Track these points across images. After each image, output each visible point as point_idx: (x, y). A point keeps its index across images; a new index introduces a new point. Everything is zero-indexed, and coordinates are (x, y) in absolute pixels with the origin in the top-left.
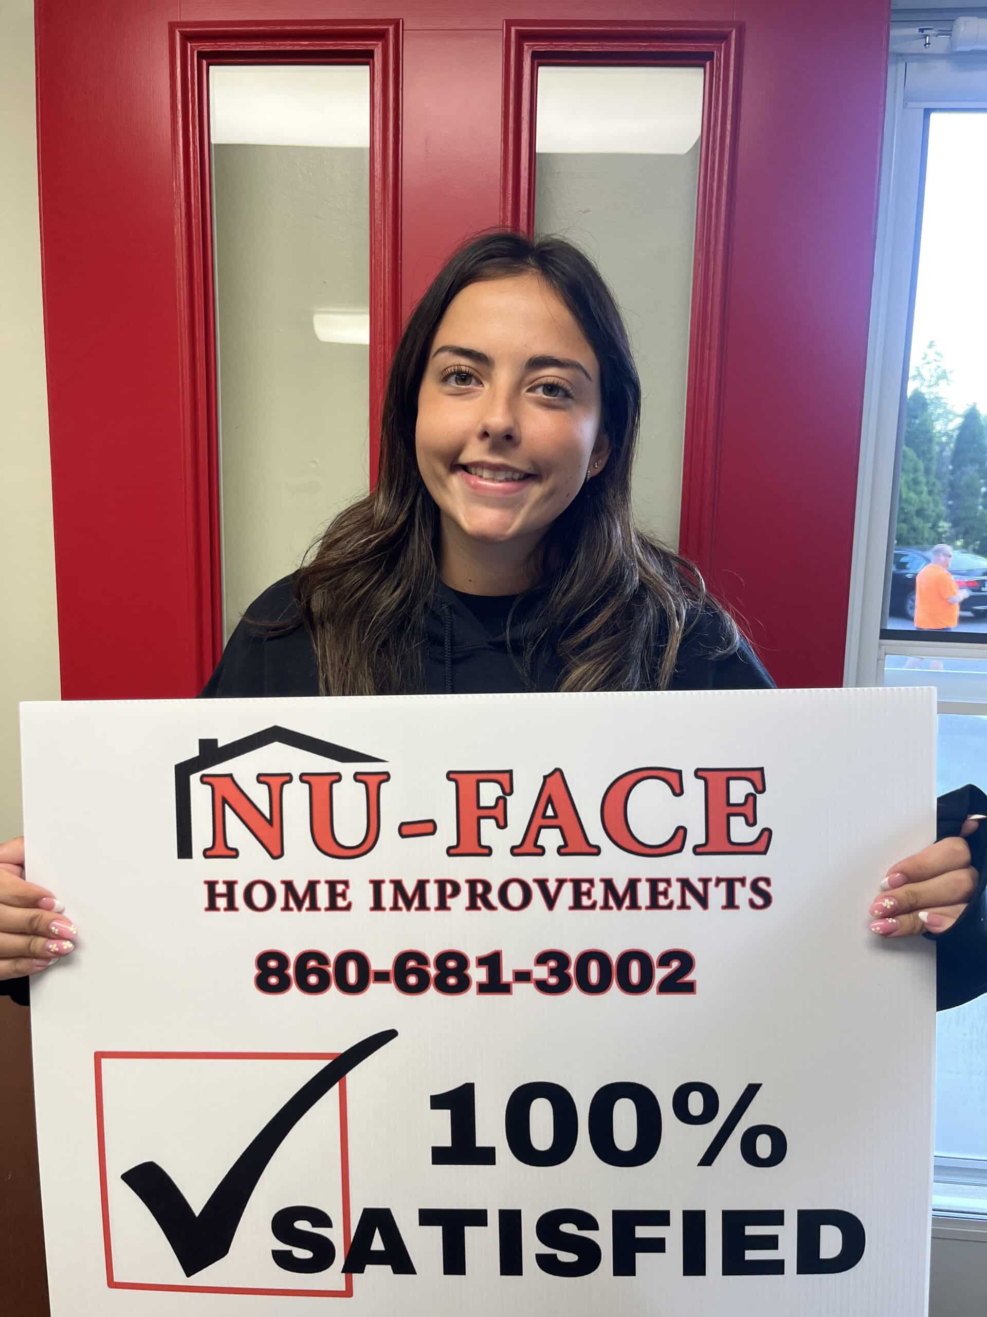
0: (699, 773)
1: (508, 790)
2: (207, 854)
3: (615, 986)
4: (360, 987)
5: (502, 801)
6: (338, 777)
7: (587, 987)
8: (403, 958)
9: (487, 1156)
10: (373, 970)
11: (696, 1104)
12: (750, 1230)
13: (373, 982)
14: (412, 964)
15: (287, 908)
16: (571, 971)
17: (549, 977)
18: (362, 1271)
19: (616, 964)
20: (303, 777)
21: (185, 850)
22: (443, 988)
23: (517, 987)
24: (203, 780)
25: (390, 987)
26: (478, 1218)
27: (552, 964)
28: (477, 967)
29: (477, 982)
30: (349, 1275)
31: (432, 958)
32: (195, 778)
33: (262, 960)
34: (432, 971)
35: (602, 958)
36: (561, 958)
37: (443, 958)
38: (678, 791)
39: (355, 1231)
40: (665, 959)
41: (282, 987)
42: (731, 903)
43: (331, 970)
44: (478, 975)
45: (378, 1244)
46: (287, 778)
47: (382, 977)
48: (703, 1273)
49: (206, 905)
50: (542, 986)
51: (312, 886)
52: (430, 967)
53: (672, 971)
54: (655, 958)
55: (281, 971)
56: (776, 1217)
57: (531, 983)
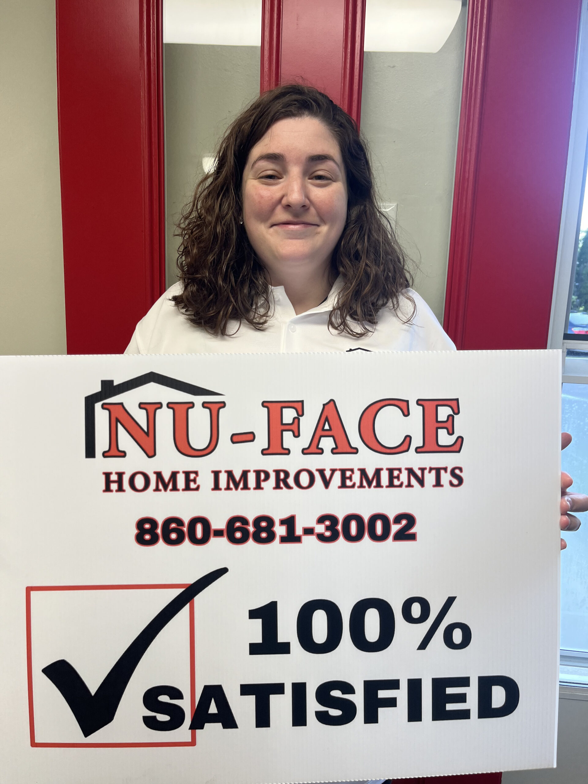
0: (419, 402)
1: (301, 413)
2: (105, 455)
3: (366, 536)
4: (204, 540)
5: (296, 420)
6: (192, 405)
7: (349, 538)
8: (232, 521)
9: (285, 648)
10: (213, 529)
11: (416, 610)
12: (450, 691)
13: (213, 537)
14: (238, 524)
15: (157, 489)
16: (339, 527)
17: (325, 531)
18: (202, 728)
19: (367, 522)
20: (170, 405)
21: (90, 452)
22: (258, 539)
23: (305, 538)
24: (103, 407)
25: (223, 541)
26: (279, 689)
27: (328, 523)
28: (280, 526)
29: (280, 536)
30: (193, 730)
31: (251, 520)
32: (98, 406)
33: (140, 524)
34: (251, 529)
35: (358, 518)
36: (333, 519)
37: (258, 521)
38: (406, 413)
39: (198, 700)
40: (398, 519)
41: (153, 541)
42: (438, 484)
43: (185, 529)
44: (280, 530)
45: (213, 709)
46: (159, 406)
47: (219, 533)
48: (420, 720)
49: (104, 487)
50: (321, 538)
51: (174, 475)
52: (250, 526)
53: (402, 527)
54: (391, 518)
55: (152, 531)
56: (464, 682)
57: (314, 535)
